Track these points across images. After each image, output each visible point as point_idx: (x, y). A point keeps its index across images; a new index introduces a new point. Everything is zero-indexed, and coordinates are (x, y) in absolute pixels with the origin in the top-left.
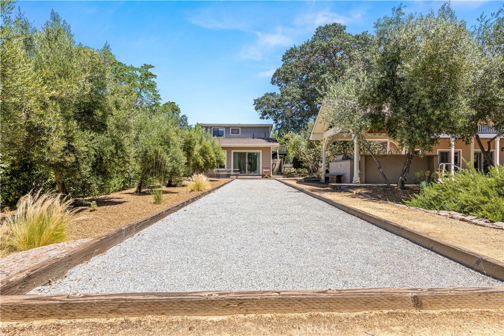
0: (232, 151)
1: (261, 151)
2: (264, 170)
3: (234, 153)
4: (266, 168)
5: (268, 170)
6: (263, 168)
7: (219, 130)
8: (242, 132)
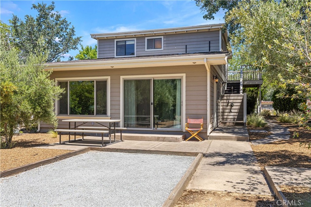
0: (122, 77)
1: (184, 75)
2: (192, 121)
3: (125, 81)
4: (197, 117)
5: (200, 121)
6: (189, 116)
7: (127, 43)
8: (167, 44)
